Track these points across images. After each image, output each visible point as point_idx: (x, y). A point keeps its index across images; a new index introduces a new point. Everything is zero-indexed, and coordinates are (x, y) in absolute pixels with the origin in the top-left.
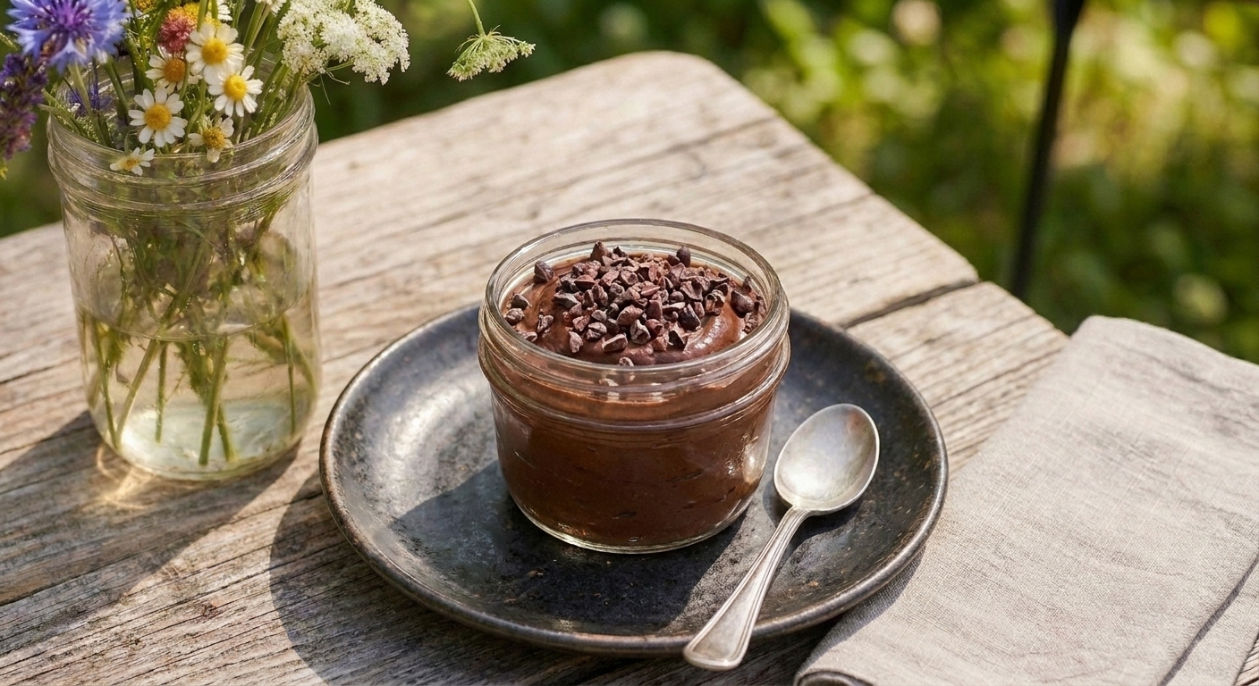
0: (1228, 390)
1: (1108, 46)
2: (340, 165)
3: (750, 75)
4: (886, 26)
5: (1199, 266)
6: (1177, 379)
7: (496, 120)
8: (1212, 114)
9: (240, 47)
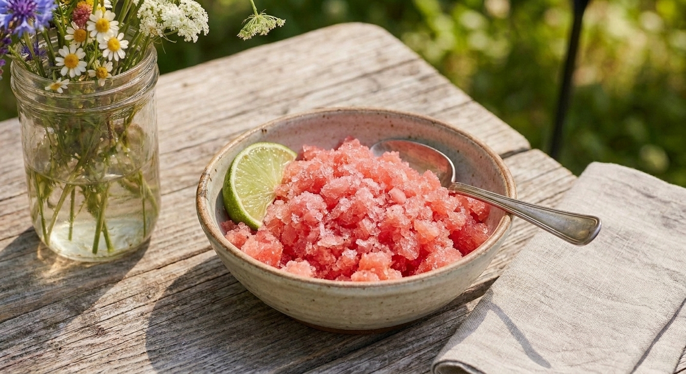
0: (669, 202)
1: (603, 18)
2: (177, 85)
3: (405, 35)
4: (481, 9)
5: (654, 140)
6: (641, 197)
7: (264, 60)
8: (660, 55)
9: (117, 23)
